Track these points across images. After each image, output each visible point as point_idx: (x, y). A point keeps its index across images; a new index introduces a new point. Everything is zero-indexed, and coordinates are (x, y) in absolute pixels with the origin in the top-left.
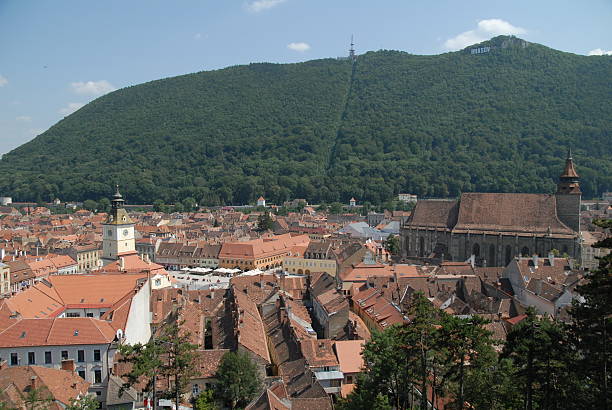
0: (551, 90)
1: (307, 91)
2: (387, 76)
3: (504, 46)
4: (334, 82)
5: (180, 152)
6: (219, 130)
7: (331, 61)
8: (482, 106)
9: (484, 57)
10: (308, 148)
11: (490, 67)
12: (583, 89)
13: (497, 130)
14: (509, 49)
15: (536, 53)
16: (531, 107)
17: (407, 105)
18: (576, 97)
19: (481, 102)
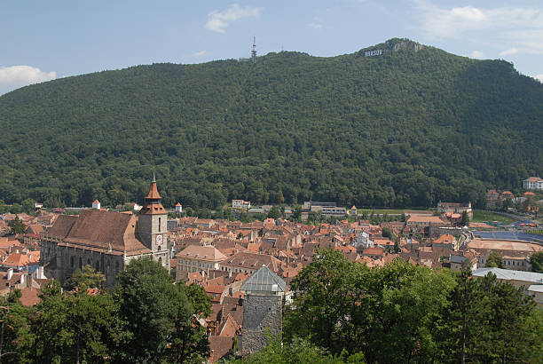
0: (433, 94)
1: (197, 93)
2: (279, 78)
3: (396, 49)
4: (226, 84)
5: (55, 152)
6: (100, 132)
7: (232, 62)
8: (358, 110)
9: (374, 60)
10: (172, 152)
11: (378, 70)
12: (464, 94)
13: (364, 136)
14: (400, 51)
15: (427, 56)
16: (407, 112)
17: (287, 109)
18: (455, 103)
19: (358, 107)
